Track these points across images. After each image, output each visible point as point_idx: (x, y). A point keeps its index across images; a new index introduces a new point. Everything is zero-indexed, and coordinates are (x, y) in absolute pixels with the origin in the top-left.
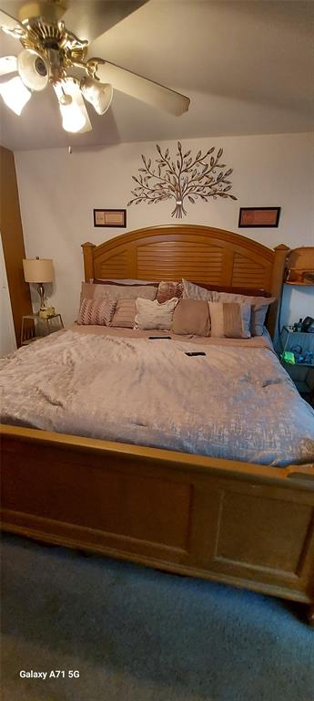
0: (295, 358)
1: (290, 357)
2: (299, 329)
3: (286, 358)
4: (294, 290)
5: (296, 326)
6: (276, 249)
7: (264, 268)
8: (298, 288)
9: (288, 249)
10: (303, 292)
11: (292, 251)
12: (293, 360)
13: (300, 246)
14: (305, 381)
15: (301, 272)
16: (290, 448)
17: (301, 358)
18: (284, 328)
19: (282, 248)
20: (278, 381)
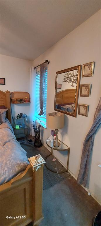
0: (19, 127)
1: (17, 127)
2: (19, 117)
3: (16, 127)
4: (15, 105)
5: (18, 116)
6: (6, 92)
7: (3, 98)
8: (17, 104)
9: (10, 92)
10: (18, 105)
11: (12, 93)
12: (19, 128)
13: (14, 91)
14: (24, 133)
15: (16, 99)
16: (12, 171)
17: (21, 127)
18: (14, 118)
19: (8, 92)
20: (9, 141)
